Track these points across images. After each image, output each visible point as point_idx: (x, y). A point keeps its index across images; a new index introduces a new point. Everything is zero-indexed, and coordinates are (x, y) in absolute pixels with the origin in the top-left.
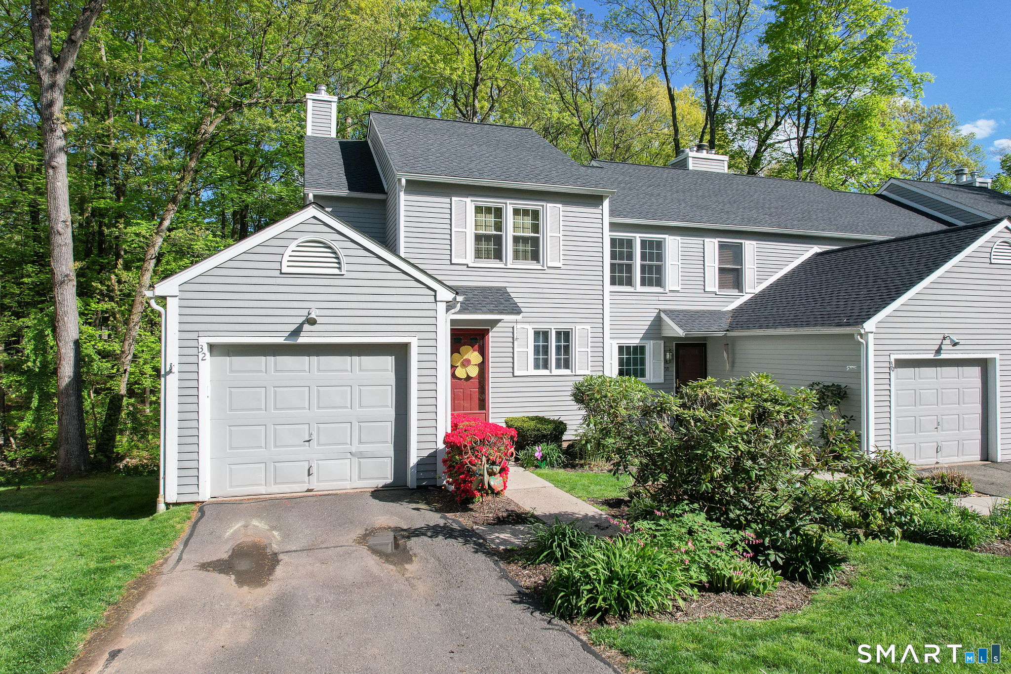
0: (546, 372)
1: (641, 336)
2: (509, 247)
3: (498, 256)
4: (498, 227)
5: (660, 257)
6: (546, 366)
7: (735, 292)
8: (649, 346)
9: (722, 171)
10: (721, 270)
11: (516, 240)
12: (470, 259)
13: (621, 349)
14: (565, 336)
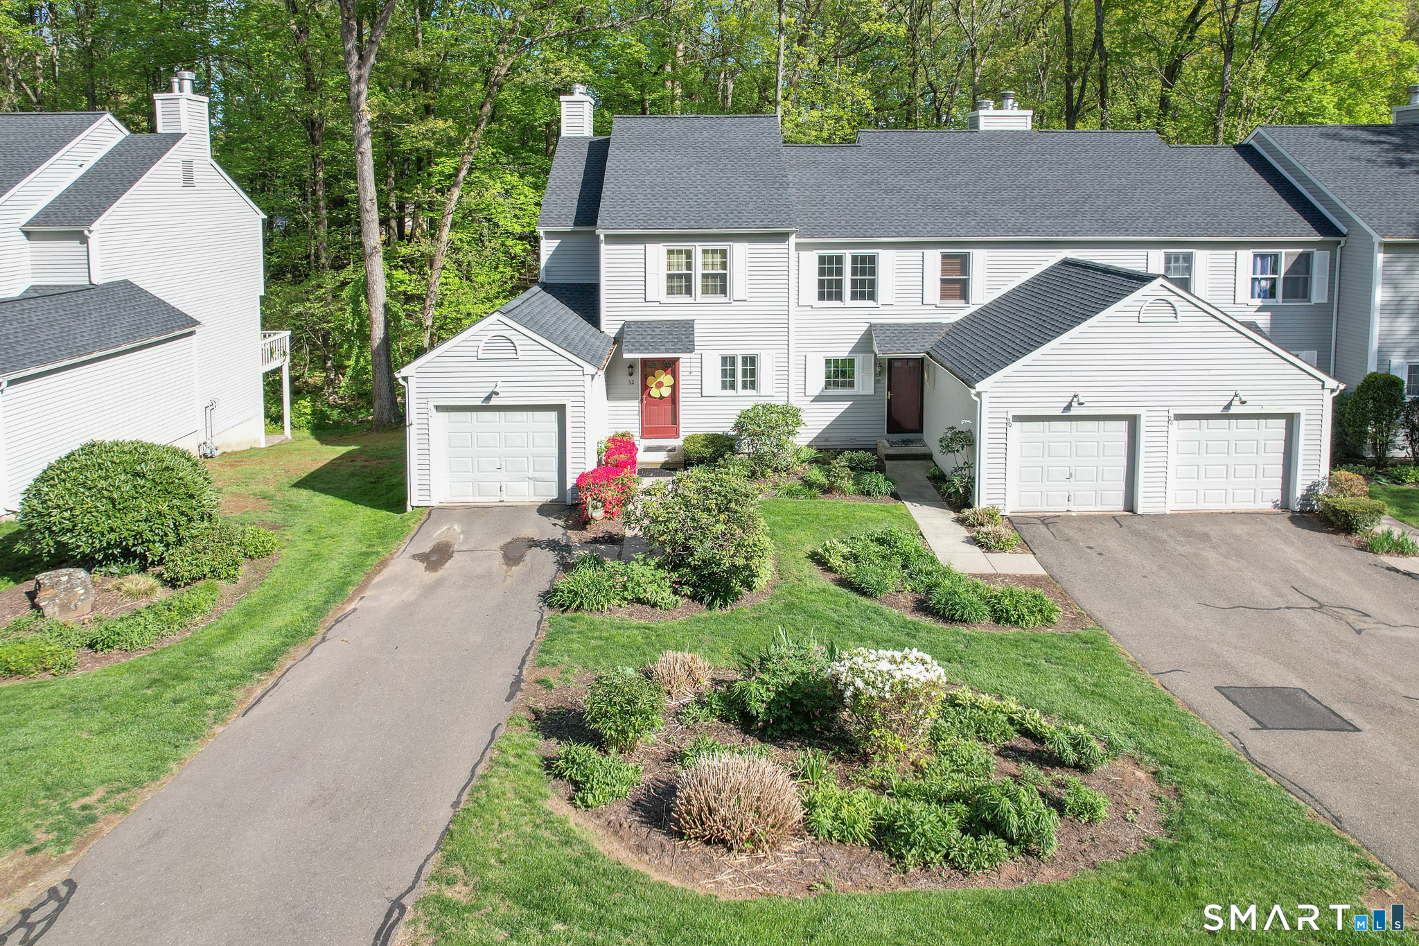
0: (732, 392)
1: (850, 349)
2: (698, 283)
3: (689, 291)
4: (689, 266)
5: (873, 272)
6: (733, 387)
7: (961, 303)
8: (859, 359)
9: (1025, 129)
10: (944, 281)
11: (705, 276)
12: (662, 295)
13: (828, 362)
14: (751, 361)
